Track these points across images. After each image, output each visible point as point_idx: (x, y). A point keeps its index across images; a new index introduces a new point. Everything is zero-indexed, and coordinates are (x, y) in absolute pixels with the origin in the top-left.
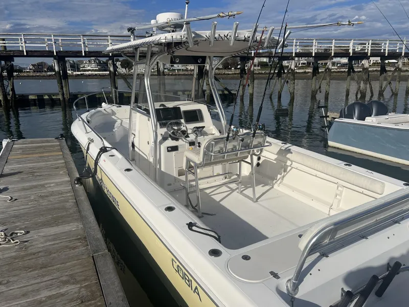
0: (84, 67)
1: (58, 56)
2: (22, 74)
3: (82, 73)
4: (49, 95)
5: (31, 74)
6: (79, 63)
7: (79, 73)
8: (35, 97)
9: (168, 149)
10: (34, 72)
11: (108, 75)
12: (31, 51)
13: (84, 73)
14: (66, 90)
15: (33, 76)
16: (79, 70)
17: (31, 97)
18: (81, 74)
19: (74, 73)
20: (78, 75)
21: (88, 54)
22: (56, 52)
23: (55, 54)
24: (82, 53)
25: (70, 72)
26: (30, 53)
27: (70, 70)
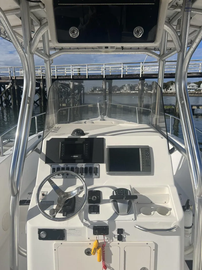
3: (136, 92)
7: (134, 92)
9: (39, 233)
12: (91, 76)
16: (134, 90)
19: (131, 92)
21: (125, 77)
22: (105, 76)
23: (104, 77)
24: (121, 77)
25: (129, 91)
26: (90, 77)
27: (129, 90)
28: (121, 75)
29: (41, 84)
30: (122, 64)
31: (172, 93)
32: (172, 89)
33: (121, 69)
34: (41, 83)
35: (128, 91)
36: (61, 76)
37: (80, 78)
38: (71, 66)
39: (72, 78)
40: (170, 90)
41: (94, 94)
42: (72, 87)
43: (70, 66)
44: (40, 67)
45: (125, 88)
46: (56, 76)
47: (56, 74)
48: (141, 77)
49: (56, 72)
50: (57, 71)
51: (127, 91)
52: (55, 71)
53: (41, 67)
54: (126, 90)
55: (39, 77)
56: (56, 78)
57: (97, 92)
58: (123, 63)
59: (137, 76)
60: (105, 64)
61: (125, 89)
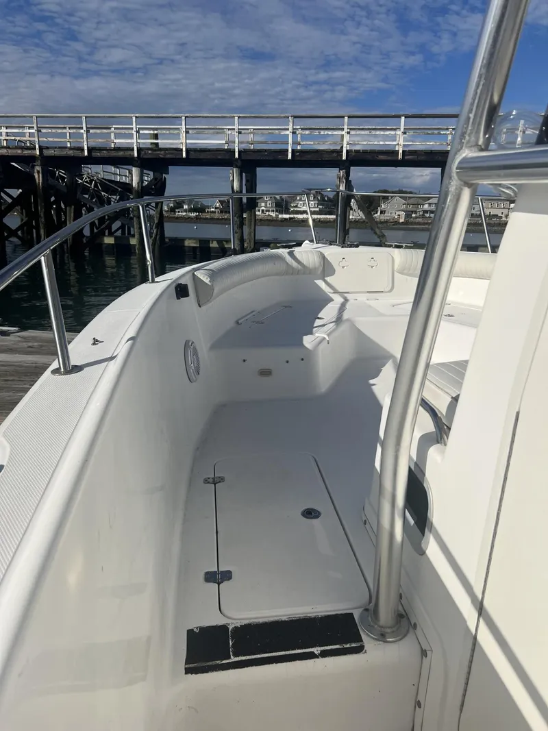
0: (296, 206)
1: (242, 161)
2: (204, 215)
3: (292, 216)
4: (220, 241)
5: (217, 216)
6: (288, 199)
7: (287, 216)
8: (196, 243)
10: (222, 212)
11: (334, 221)
12: (195, 150)
13: (296, 216)
14: (250, 234)
15: (218, 219)
16: (287, 212)
17: (187, 243)
18: (291, 218)
19: (280, 216)
20: (286, 219)
21: (298, 159)
22: (239, 152)
23: (237, 156)
24: (287, 156)
25: (273, 215)
26: (193, 156)
27: (273, 211)
28: (288, 150)
29: (38, 172)
30: (291, 119)
31: (386, 222)
32: (385, 211)
33: (287, 132)
34: (38, 168)
35: (270, 213)
36: (100, 149)
37: (161, 156)
38: (134, 119)
39: (136, 155)
40: (381, 212)
41: (177, 218)
42: (138, 183)
43: (131, 117)
44: (32, 117)
45: (263, 204)
46: (86, 148)
47: (85, 143)
48: (344, 158)
49: (85, 136)
50: (88, 132)
51: (267, 213)
52: (82, 131)
53: (37, 117)
54: (266, 211)
55: (28, 148)
56: (86, 153)
57: (184, 214)
58: (295, 117)
59: (335, 155)
60: (239, 117)
61: (263, 208)
